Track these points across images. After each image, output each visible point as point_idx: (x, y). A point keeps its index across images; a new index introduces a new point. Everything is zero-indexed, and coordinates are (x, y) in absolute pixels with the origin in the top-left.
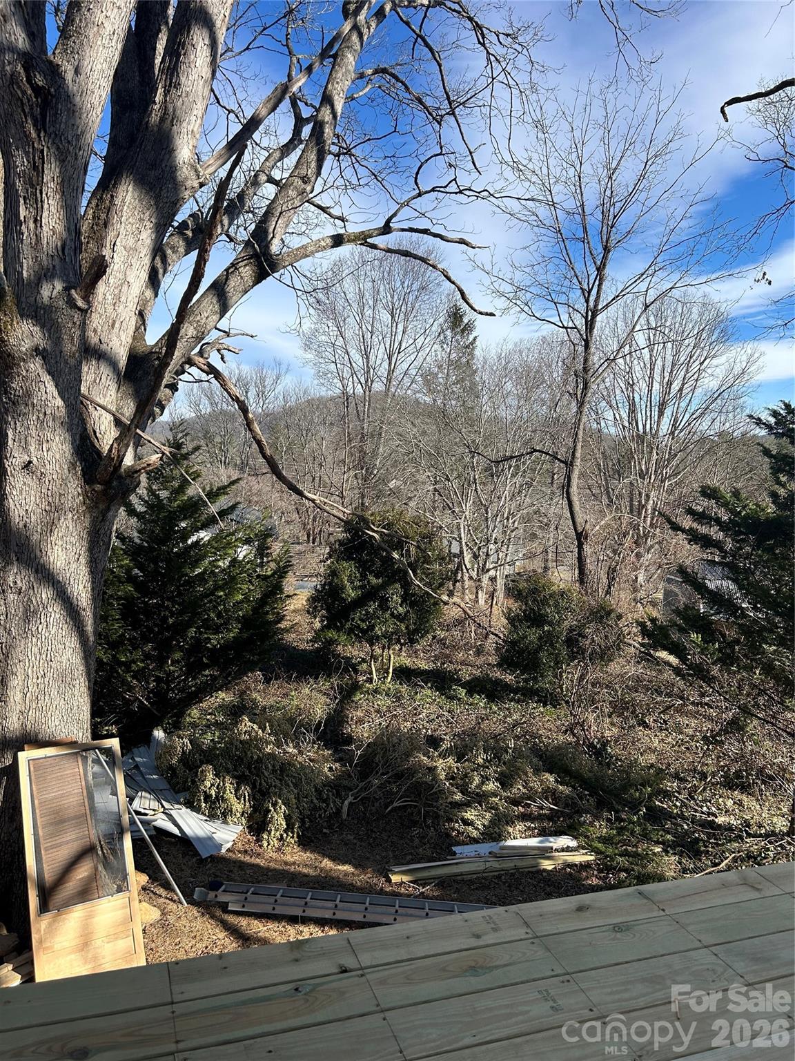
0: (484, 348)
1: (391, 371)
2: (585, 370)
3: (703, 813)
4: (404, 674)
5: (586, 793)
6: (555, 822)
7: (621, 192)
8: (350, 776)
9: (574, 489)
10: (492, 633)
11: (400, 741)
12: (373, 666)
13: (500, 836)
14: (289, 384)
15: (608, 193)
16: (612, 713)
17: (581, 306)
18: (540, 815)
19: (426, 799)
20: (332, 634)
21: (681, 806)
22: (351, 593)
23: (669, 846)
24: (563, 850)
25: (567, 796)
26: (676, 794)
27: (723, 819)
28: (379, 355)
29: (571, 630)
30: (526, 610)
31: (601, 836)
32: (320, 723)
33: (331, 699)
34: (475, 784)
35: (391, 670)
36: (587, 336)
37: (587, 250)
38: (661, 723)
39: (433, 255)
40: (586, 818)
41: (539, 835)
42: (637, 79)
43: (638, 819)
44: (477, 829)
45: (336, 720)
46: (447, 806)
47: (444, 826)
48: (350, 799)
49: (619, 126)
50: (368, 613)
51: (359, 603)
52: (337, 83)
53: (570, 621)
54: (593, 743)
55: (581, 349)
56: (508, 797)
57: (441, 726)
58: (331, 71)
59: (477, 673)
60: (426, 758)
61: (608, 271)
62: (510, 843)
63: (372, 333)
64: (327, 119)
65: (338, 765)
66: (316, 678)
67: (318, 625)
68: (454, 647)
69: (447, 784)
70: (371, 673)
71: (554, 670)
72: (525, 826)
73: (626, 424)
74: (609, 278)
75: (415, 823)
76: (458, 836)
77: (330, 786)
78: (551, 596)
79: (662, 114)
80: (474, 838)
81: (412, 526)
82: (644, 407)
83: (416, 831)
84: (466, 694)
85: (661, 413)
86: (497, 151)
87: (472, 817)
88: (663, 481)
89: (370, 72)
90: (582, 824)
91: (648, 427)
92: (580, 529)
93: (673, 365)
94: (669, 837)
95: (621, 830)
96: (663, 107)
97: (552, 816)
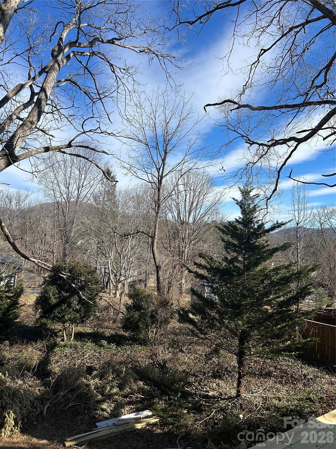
0: (120, 187)
1: (78, 195)
2: (159, 200)
3: (204, 391)
4: (79, 336)
5: (156, 388)
6: (143, 404)
7: (171, 131)
8: (48, 392)
9: (155, 248)
10: (121, 312)
11: (74, 373)
12: (64, 333)
13: (118, 414)
14: (32, 198)
15: (166, 131)
16: (169, 348)
17: (156, 174)
18: (136, 401)
19: (85, 400)
20: (44, 320)
21: (196, 389)
22: (54, 301)
23: (190, 409)
24: (146, 417)
25: (148, 391)
26: (194, 383)
27: (211, 393)
28: (73, 188)
29: (152, 311)
30: (133, 303)
31: (162, 409)
32: (35, 367)
33: (42, 352)
34: (107, 390)
35: (73, 335)
36: (159, 186)
37: (158, 152)
38: (189, 350)
39: (98, 148)
40: (156, 400)
41: (136, 411)
42: (175, 91)
43: (177, 398)
44: (108, 412)
45: (45, 362)
46: (94, 403)
47: (93, 413)
48: (48, 405)
49: (170, 106)
50: (62, 309)
51: (58, 305)
52: (48, 83)
53: (152, 308)
54: (160, 363)
55: (157, 191)
56: (123, 394)
57: (95, 361)
58: (45, 78)
59: (113, 332)
60: (85, 380)
61: (166, 161)
62: (123, 417)
63: (70, 178)
64: (43, 98)
65: (43, 388)
66: (36, 342)
67: (38, 316)
68: (103, 320)
69: (95, 391)
70: (63, 336)
71: (145, 329)
72: (130, 407)
73: (177, 218)
74: (167, 164)
75: (79, 413)
76: (99, 417)
77: (39, 399)
78: (144, 297)
79: (185, 103)
80: (106, 417)
81: (83, 268)
82: (183, 212)
83: (79, 417)
84: (107, 344)
85: (189, 215)
86: (120, 113)
87: (106, 407)
88: (191, 242)
89: (63, 80)
90: (154, 403)
91: (185, 220)
92: (157, 265)
93: (194, 196)
94: (190, 405)
95: (170, 405)
96: (186, 101)
97: (142, 401)
